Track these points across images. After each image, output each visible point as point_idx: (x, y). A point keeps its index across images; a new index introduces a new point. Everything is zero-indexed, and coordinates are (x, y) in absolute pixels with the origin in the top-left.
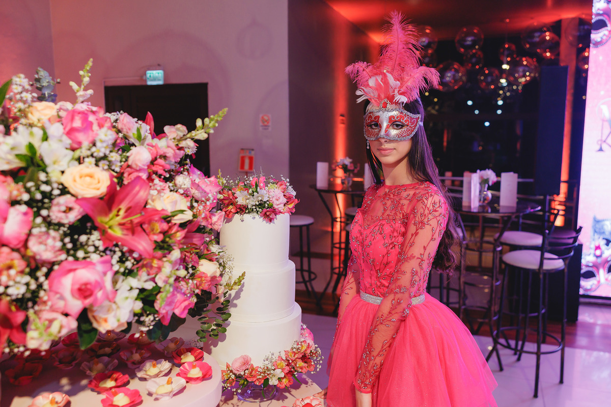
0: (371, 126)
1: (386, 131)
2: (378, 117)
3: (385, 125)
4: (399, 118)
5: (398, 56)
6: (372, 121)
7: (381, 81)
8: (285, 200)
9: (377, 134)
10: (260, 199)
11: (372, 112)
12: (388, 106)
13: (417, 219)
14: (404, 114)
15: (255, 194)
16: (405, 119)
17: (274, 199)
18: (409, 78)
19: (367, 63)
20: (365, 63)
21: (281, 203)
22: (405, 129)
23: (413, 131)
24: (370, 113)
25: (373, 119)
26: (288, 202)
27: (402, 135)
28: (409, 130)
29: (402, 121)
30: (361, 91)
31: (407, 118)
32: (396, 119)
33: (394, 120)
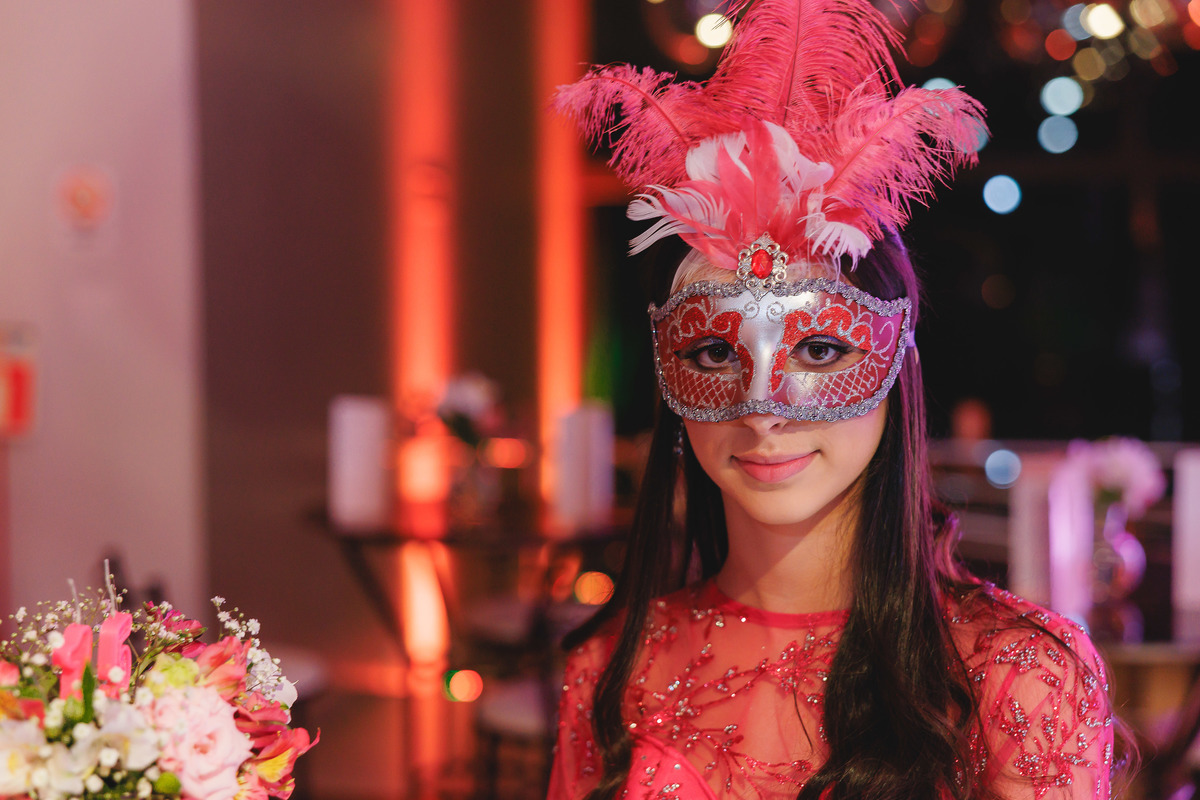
0: (694, 357)
1: (775, 380)
2: (736, 318)
3: (765, 353)
4: (828, 322)
5: (804, 44)
6: (702, 336)
7: (743, 158)
8: (243, 745)
9: (730, 393)
10: (109, 758)
11: (705, 297)
12: (778, 268)
13: (1030, 746)
14: (849, 302)
15: (82, 731)
16: (855, 324)
17: (184, 752)
18: (859, 140)
19: (658, 72)
20: (648, 71)
21: (223, 767)
22: (850, 365)
23: (885, 374)
24: (694, 298)
25: (709, 324)
26: (256, 751)
27: (842, 398)
28: (872, 373)
29: (841, 332)
30: (649, 201)
31: (861, 320)
32: (814, 324)
33: (806, 329)
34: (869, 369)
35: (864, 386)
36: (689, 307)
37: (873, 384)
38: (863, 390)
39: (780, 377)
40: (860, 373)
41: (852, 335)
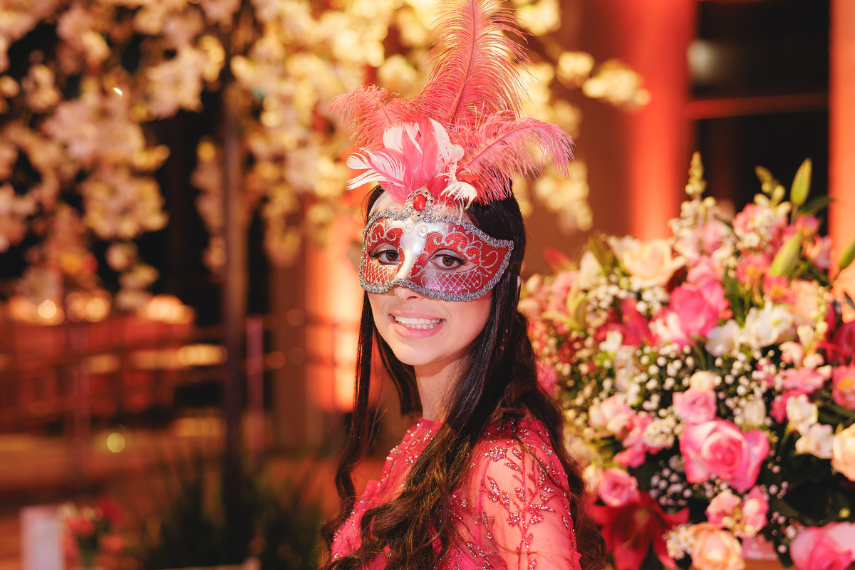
0: (378, 256)
1: (415, 270)
2: (400, 232)
9: (391, 276)
11: (385, 219)
12: (428, 206)
14: (468, 233)
16: (470, 246)
22: (464, 271)
23: (487, 281)
24: (380, 219)
27: (455, 288)
28: (478, 278)
29: (459, 249)
30: (361, 158)
31: (473, 245)
32: (443, 241)
33: (438, 244)
34: (476, 275)
35: (471, 284)
36: (377, 224)
37: (477, 285)
38: (470, 287)
39: (419, 270)
40: (470, 277)
41: (467, 252)
